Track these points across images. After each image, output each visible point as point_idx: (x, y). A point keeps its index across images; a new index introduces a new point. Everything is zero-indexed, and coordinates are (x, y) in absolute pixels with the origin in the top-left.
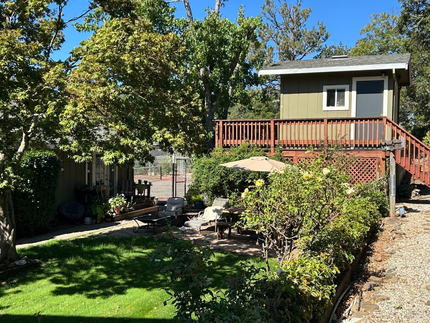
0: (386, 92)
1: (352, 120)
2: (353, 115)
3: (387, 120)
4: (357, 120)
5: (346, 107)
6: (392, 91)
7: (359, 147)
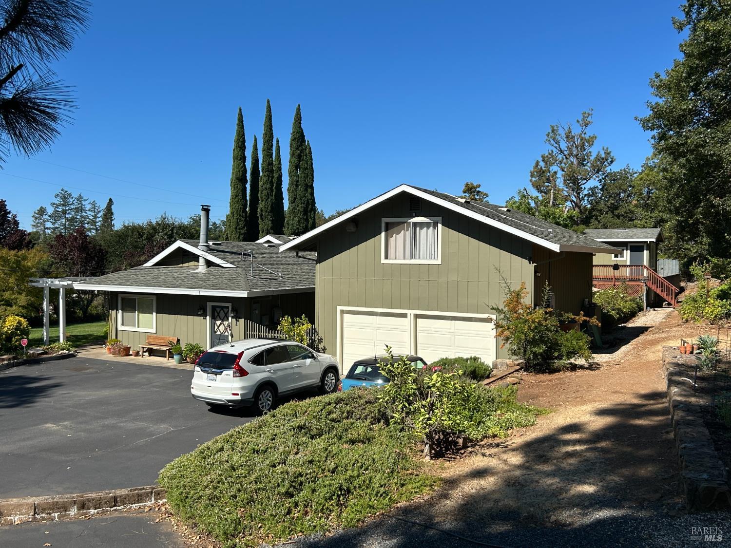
0: (645, 251)
1: (627, 266)
2: (628, 263)
3: (645, 267)
4: (630, 266)
5: (624, 259)
6: (648, 251)
7: (631, 280)
